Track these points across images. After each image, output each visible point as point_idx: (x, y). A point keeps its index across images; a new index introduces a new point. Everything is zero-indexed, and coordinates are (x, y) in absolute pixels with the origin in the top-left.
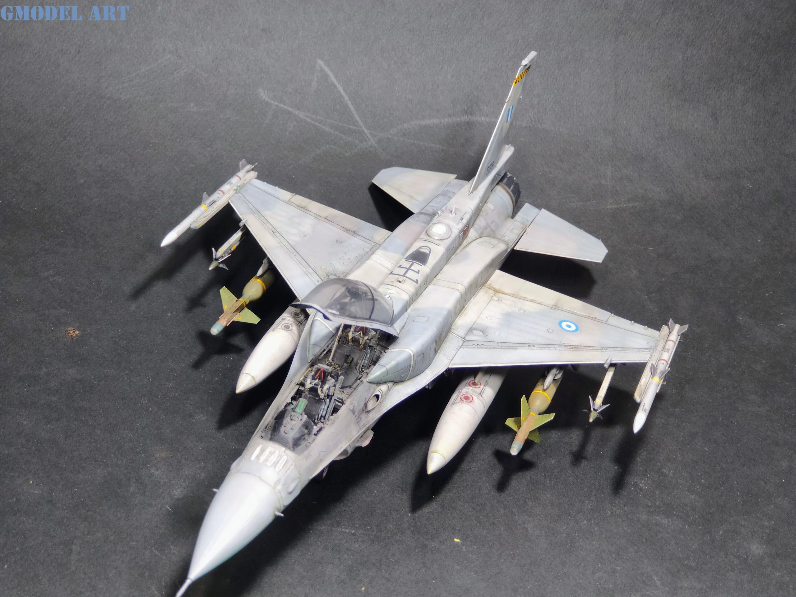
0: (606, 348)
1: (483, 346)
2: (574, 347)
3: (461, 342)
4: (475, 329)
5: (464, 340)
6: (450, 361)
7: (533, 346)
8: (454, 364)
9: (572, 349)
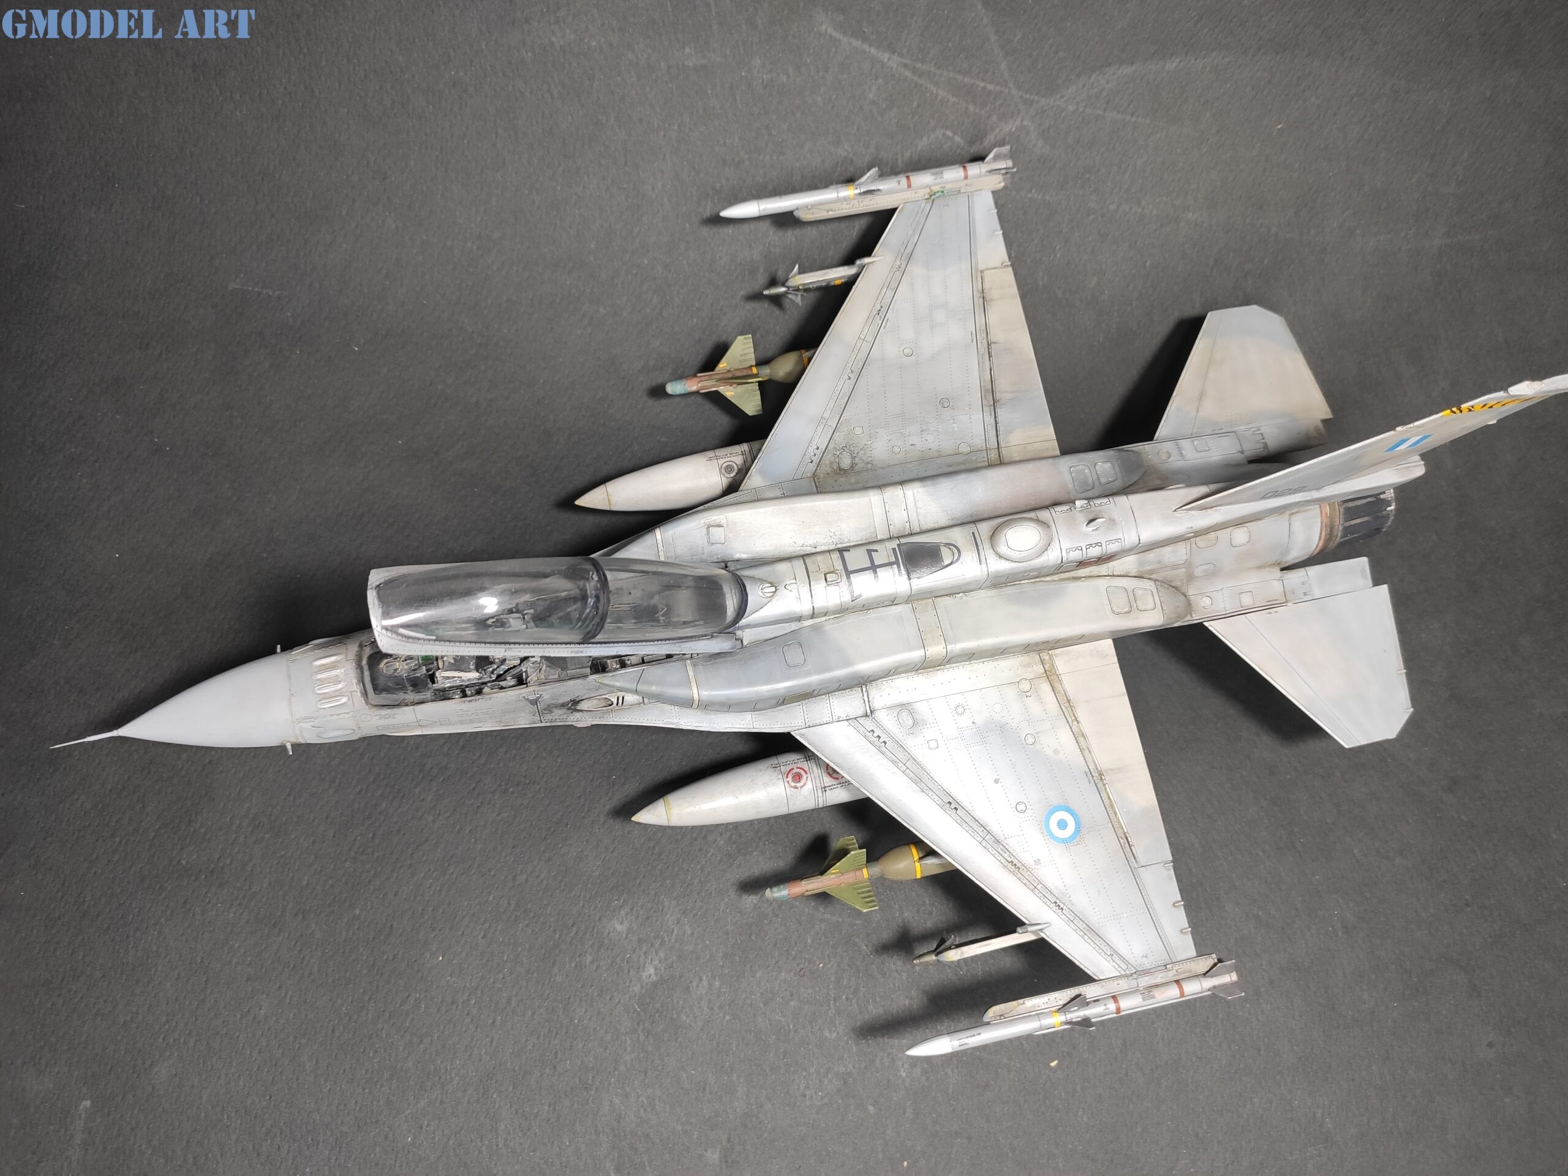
0: (1062, 905)
1: (883, 744)
2: (1015, 862)
3: (861, 712)
4: (911, 713)
5: (870, 714)
6: (804, 726)
7: (956, 809)
8: (802, 735)
9: (1006, 864)
